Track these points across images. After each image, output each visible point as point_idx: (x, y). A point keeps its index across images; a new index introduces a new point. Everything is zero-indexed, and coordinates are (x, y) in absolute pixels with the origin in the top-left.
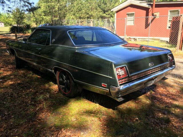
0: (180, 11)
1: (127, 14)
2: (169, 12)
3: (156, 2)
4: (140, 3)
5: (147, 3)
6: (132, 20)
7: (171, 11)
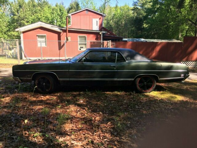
0: (86, 36)
1: (37, 36)
2: (78, 38)
3: (68, 28)
4: (52, 27)
5: (58, 28)
6: (43, 42)
7: (79, 37)
